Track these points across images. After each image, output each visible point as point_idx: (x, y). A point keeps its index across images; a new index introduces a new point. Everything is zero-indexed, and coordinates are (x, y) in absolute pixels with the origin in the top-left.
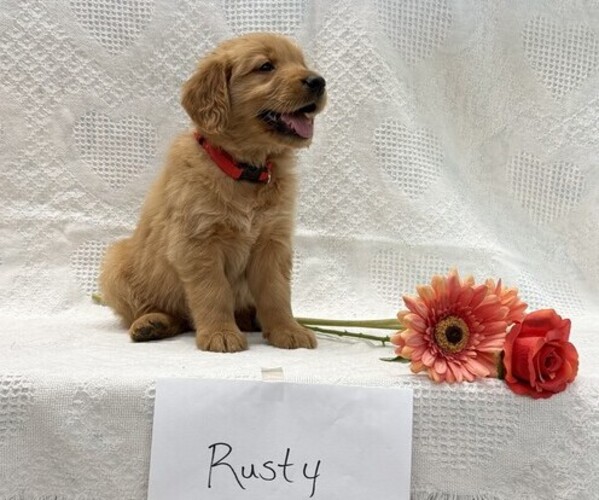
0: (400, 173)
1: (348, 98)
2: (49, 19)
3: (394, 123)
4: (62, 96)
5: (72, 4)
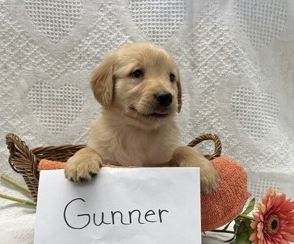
0: (248, 123)
1: (214, 72)
2: (10, 18)
3: (246, 89)
4: (20, 71)
5: (27, 7)
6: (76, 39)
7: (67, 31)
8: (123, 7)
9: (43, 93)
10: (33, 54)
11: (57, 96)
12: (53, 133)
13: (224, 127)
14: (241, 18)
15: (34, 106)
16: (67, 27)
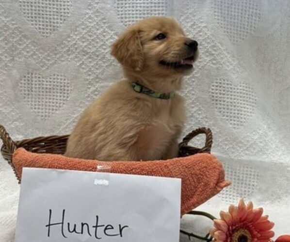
5: (21, 6)
6: (65, 34)
7: (58, 27)
8: (109, 6)
9: (33, 83)
10: (25, 46)
11: (47, 85)
12: (42, 119)
13: (205, 116)
14: (218, 16)
15: (25, 94)
16: (57, 23)
